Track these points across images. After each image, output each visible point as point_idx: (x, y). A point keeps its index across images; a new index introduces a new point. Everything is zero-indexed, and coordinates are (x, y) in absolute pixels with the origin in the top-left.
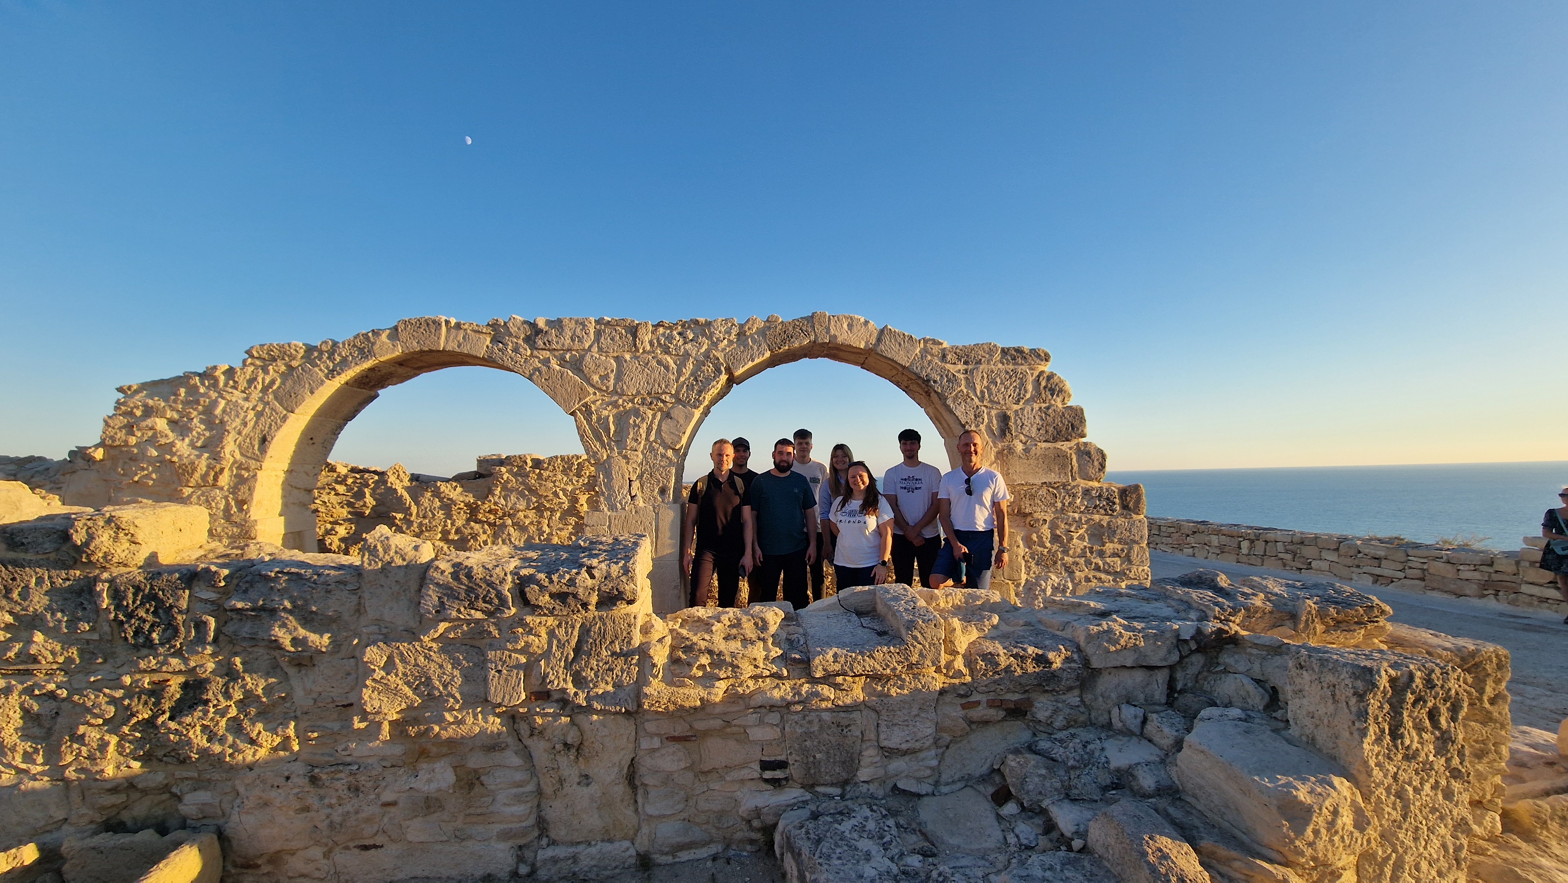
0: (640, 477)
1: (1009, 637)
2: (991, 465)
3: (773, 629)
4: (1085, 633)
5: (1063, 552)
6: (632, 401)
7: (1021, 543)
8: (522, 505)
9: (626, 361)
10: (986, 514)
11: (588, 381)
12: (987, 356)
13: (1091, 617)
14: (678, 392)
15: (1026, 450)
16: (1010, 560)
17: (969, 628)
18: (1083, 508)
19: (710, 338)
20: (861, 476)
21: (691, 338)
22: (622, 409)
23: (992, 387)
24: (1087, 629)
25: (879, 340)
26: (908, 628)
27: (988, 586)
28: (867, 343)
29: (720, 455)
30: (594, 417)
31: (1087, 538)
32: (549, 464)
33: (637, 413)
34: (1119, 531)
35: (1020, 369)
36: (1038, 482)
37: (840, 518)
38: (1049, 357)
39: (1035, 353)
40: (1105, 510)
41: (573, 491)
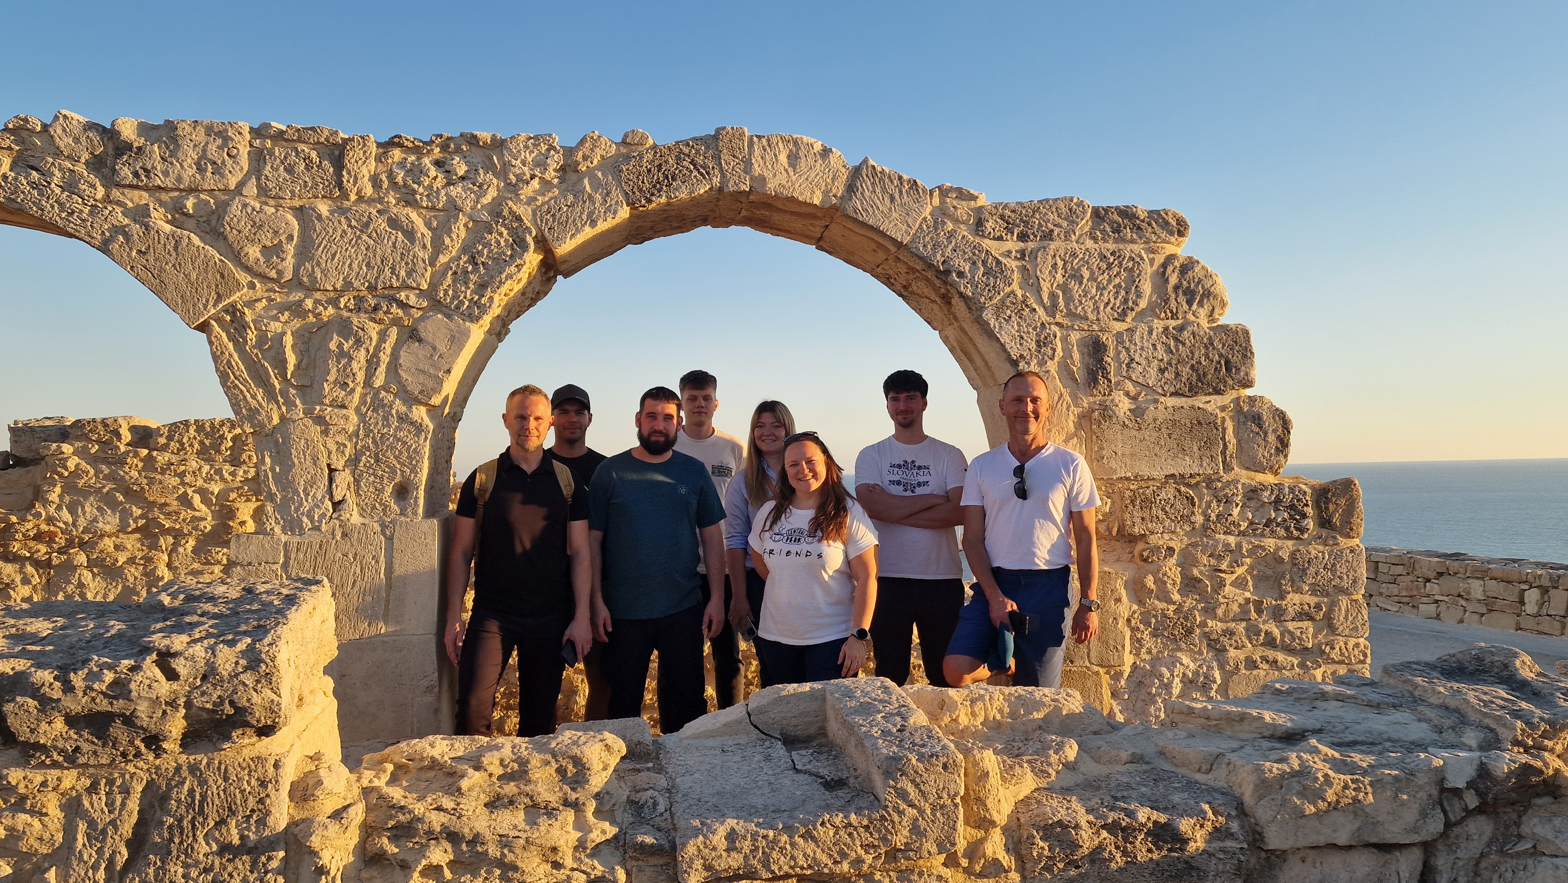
0: (353, 462)
1: (1099, 788)
2: (1066, 441)
3: (598, 780)
4: (1253, 778)
5: (1205, 610)
6: (335, 302)
7: (1124, 593)
8: (110, 522)
9: (319, 217)
10: (1055, 534)
11: (237, 257)
12: (1065, 224)
13: (1266, 744)
14: (434, 286)
15: (1137, 412)
16: (1103, 628)
17: (1018, 770)
18: (1244, 525)
19: (502, 173)
20: (810, 462)
21: (461, 173)
22: (311, 318)
23: (1073, 285)
24: (1259, 770)
25: (851, 188)
26: (888, 774)
27: (1058, 680)
28: (826, 193)
29: (523, 418)
30: (252, 336)
31: (1250, 583)
32: (170, 438)
33: (344, 328)
34: (1312, 570)
35: (1128, 249)
36: (1158, 473)
37: (769, 545)
38: (1186, 226)
39: (1158, 218)
40: (1287, 529)
41: (223, 495)
